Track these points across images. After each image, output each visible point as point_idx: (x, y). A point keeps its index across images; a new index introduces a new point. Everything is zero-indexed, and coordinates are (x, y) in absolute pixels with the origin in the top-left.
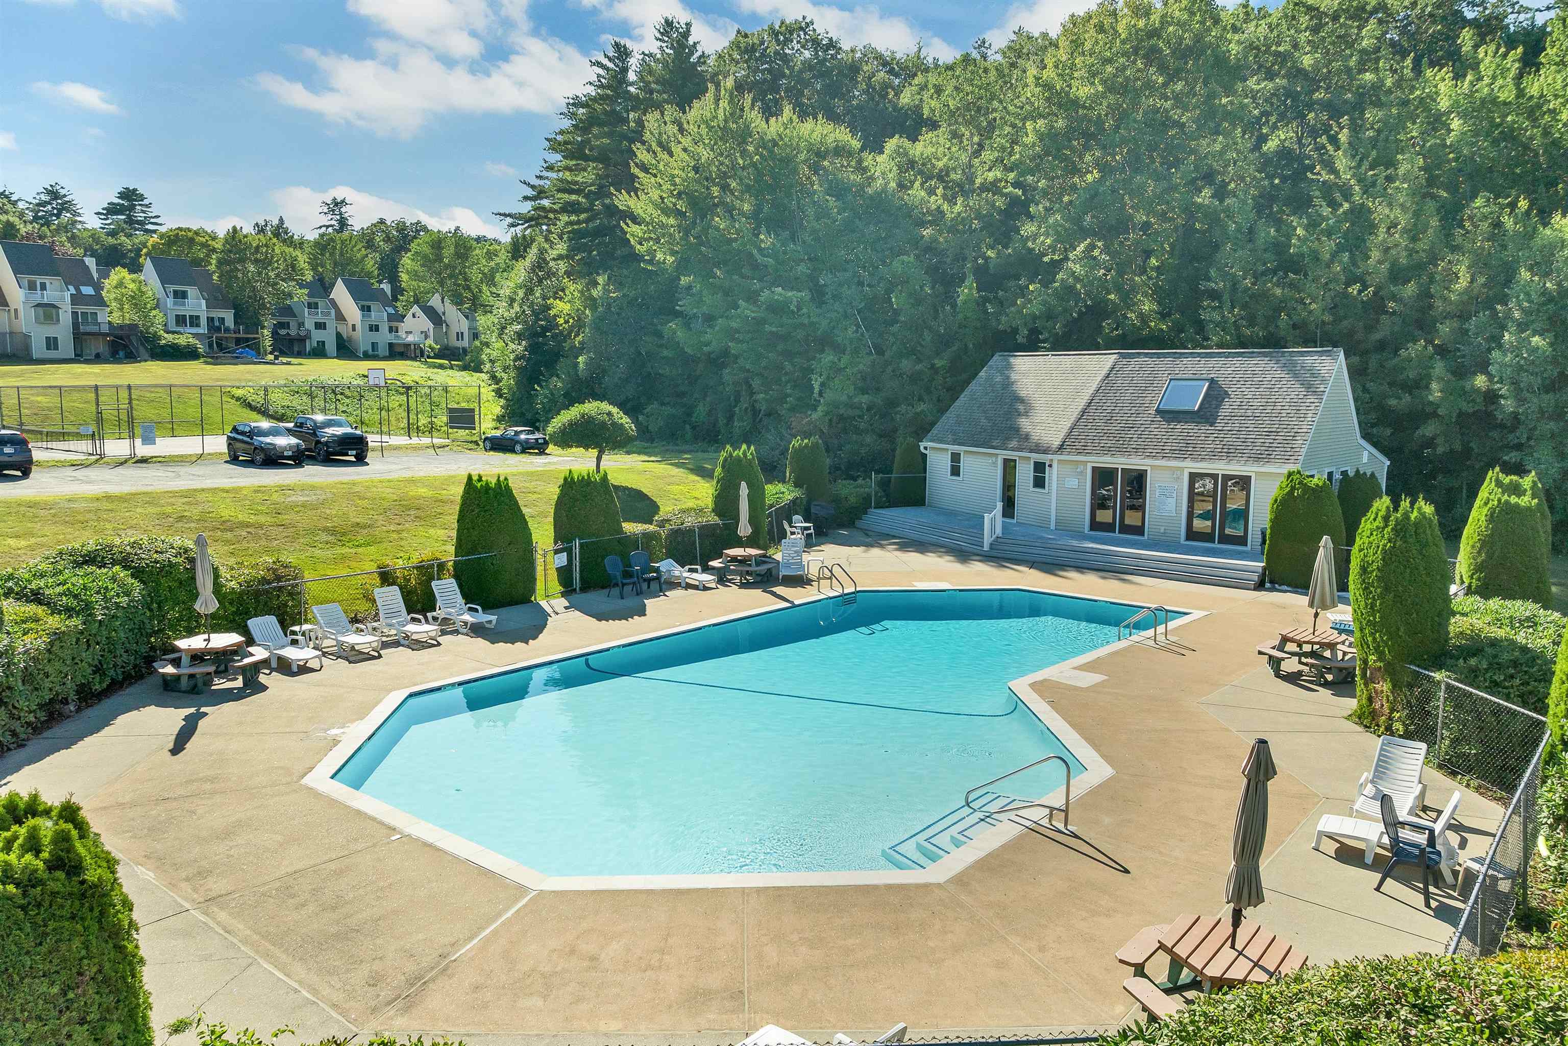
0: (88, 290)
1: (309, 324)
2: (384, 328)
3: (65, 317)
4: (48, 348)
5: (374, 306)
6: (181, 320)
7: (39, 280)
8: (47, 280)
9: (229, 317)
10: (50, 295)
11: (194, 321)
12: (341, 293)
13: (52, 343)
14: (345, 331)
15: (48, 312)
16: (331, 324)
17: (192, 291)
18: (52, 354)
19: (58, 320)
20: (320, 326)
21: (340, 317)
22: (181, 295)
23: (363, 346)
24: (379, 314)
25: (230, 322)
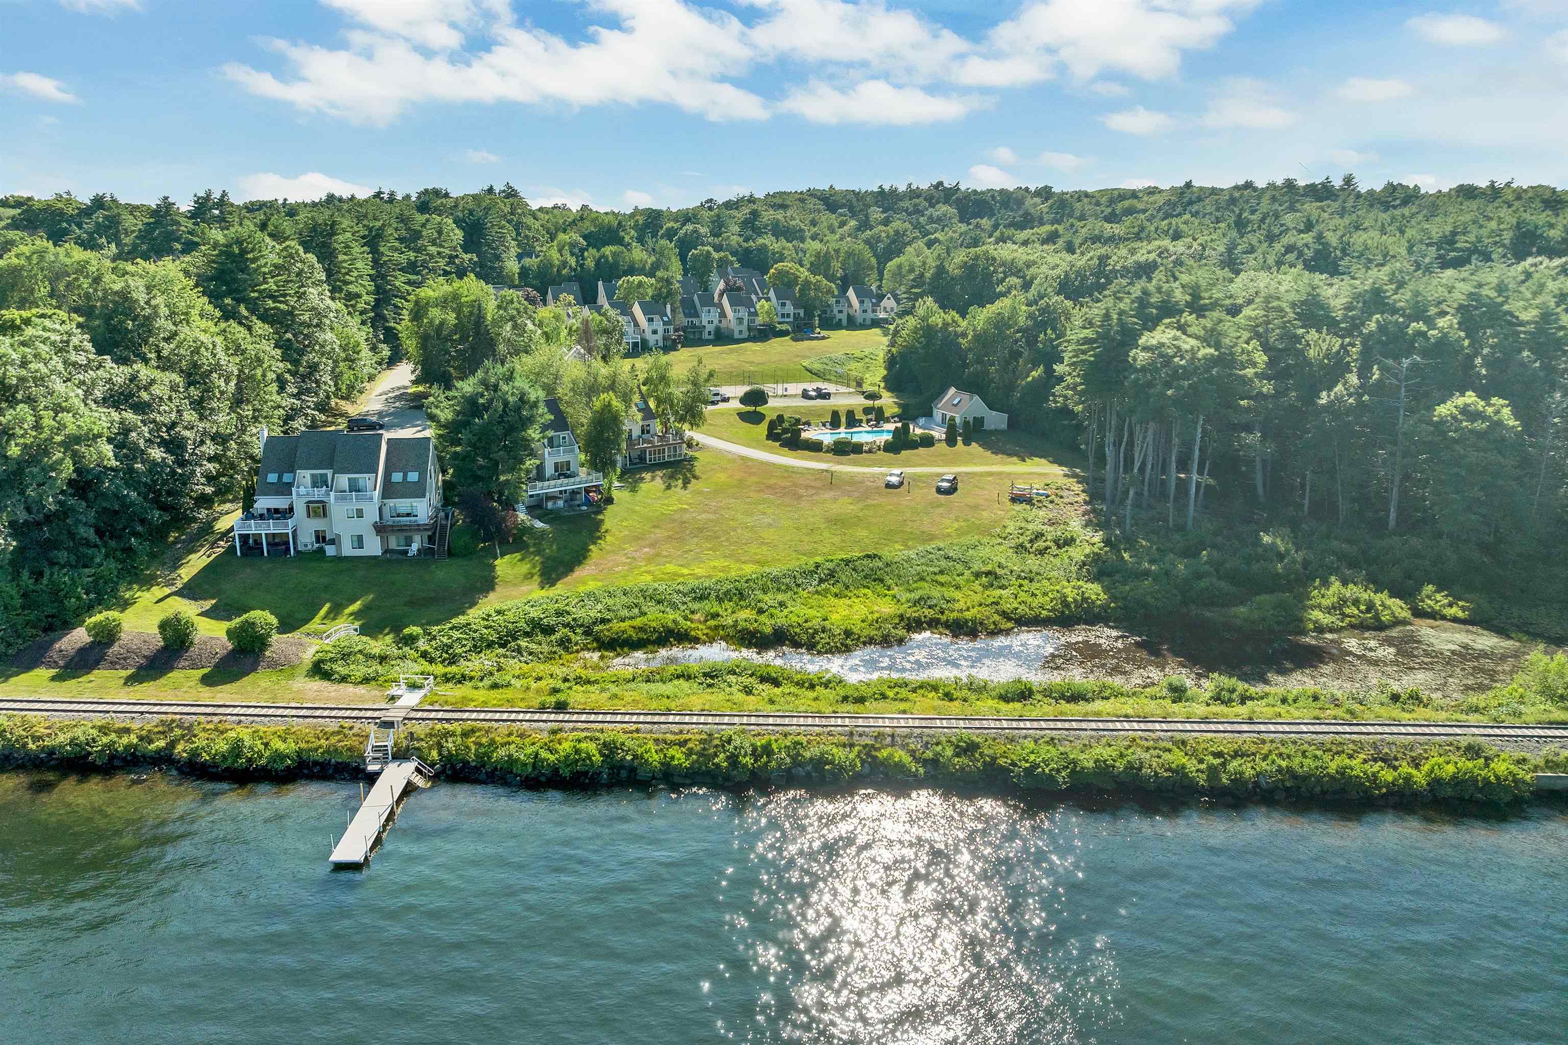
0: (752, 310)
1: (835, 311)
2: (870, 311)
3: (745, 322)
4: (740, 336)
5: (866, 300)
6: (783, 315)
9: (802, 312)
11: (788, 315)
12: (851, 293)
13: (741, 333)
14: (851, 312)
15: (740, 320)
16: (845, 310)
17: (788, 302)
18: (741, 339)
19: (743, 323)
20: (840, 312)
21: (850, 306)
22: (783, 305)
23: (860, 320)
24: (868, 305)
25: (802, 315)
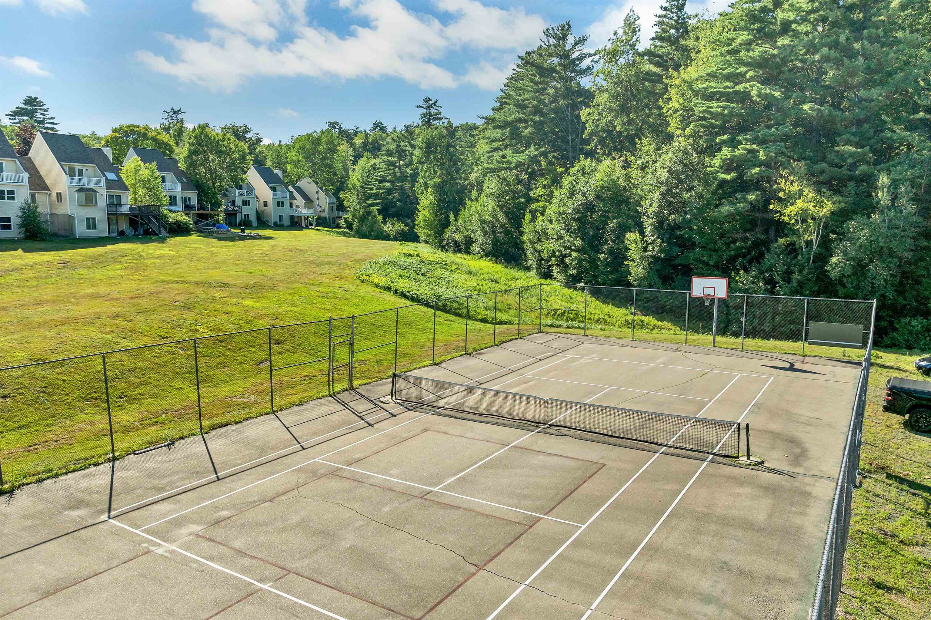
1: (239, 202)
2: (287, 204)
3: (102, 199)
4: (89, 228)
7: (77, 166)
8: (83, 166)
10: (87, 182)
12: (253, 175)
13: (91, 223)
14: (261, 208)
15: (88, 195)
16: (252, 202)
18: (92, 233)
19: (96, 203)
20: (246, 203)
25: (194, 201)
